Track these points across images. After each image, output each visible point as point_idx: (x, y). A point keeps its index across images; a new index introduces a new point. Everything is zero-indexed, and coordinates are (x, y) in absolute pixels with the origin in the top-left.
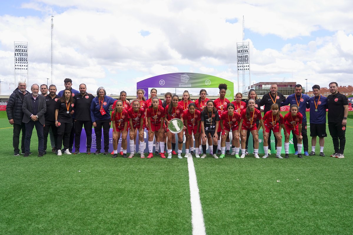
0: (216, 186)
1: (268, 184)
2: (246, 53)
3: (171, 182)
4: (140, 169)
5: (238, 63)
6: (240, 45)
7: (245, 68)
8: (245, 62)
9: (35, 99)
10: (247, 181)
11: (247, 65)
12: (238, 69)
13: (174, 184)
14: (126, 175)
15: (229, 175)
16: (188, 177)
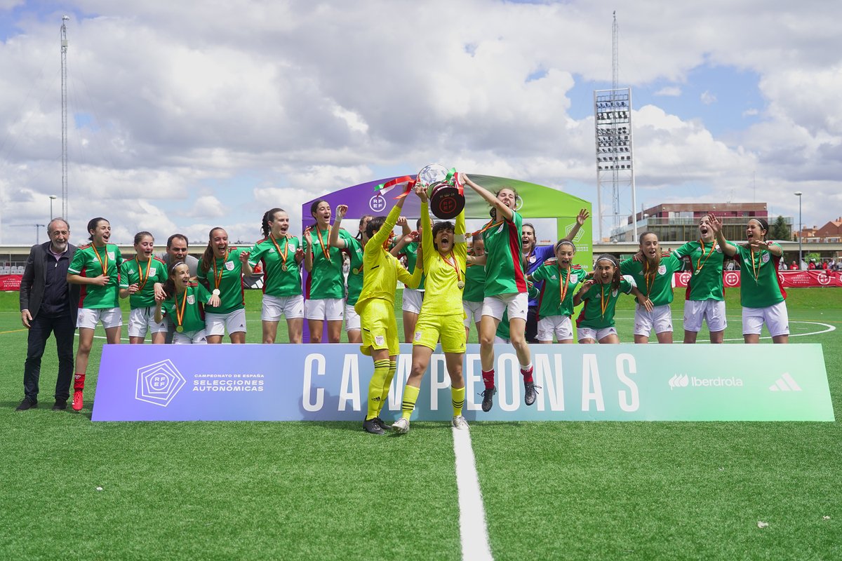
0: (553, 543)
1: (730, 535)
2: (622, 120)
3: (400, 527)
4: (300, 479)
5: (598, 150)
6: (603, 99)
7: (620, 163)
8: (618, 148)
9: (58, 259)
10: (654, 524)
11: (625, 154)
12: (600, 168)
13: (410, 537)
14: (250, 500)
15: (593, 501)
16: (457, 510)
